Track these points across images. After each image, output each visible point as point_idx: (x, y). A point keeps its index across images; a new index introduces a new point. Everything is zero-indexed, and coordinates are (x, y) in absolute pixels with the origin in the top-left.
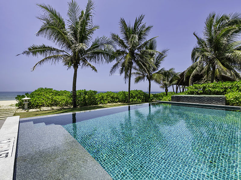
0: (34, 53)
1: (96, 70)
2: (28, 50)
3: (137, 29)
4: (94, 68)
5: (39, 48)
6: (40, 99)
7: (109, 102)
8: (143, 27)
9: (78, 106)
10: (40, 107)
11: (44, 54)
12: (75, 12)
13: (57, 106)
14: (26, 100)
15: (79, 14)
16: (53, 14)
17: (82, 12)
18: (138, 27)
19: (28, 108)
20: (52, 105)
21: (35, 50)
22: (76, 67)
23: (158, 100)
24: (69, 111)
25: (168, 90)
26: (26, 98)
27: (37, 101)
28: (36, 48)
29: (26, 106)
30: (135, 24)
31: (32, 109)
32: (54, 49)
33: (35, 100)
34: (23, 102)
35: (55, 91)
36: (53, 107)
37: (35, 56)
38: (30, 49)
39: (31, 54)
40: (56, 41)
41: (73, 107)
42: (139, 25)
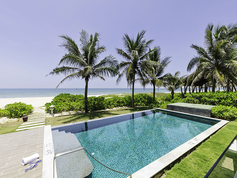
0: (57, 72)
1: (104, 79)
2: (53, 71)
3: (139, 42)
4: (102, 78)
5: (61, 68)
6: (61, 105)
7: (115, 106)
8: (144, 41)
9: (89, 110)
10: (61, 112)
11: (64, 72)
12: (85, 38)
13: (73, 111)
14: (52, 108)
15: (89, 39)
16: (70, 40)
17: (91, 36)
18: (140, 40)
19: (54, 113)
20: (70, 110)
21: (58, 70)
22: (87, 80)
23: (157, 107)
24: (81, 117)
25: (174, 93)
26: (52, 106)
27: (59, 108)
28: (59, 69)
29: (52, 112)
30: (137, 38)
31: (55, 113)
32: (71, 68)
33: (57, 106)
34: (50, 109)
35: (72, 96)
36: (70, 112)
37: (57, 75)
38: (54, 70)
39: (55, 73)
40: (72, 64)
41: (85, 112)
42: (141, 38)
